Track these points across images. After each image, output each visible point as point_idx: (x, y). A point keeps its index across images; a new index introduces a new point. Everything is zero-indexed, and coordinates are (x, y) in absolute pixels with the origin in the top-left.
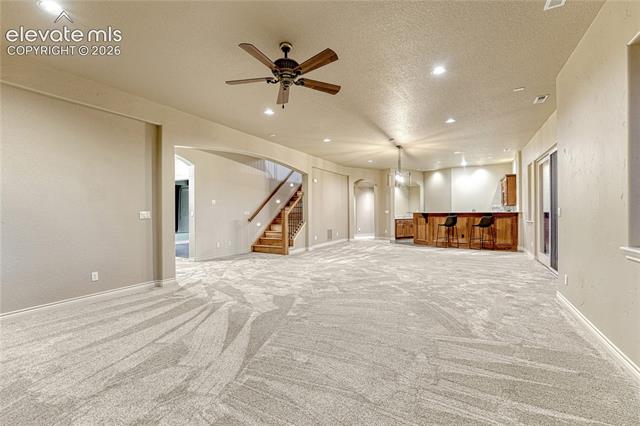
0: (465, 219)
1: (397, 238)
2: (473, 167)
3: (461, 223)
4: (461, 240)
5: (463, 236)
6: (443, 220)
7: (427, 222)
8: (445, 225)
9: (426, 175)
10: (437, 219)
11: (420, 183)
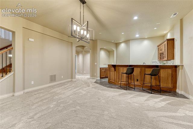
0: (139, 69)
1: (101, 78)
2: (142, 39)
3: (137, 71)
4: (136, 83)
5: (137, 80)
6: (125, 70)
7: (115, 70)
8: (126, 73)
9: (117, 45)
10: (121, 69)
11: (114, 49)
